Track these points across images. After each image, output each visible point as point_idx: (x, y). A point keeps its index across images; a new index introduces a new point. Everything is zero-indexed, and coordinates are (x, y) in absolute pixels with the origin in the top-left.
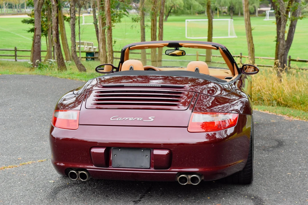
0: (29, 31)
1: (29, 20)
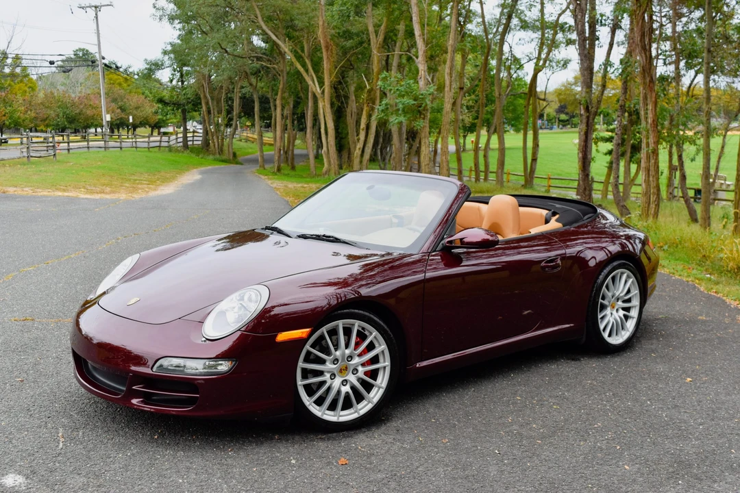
0: (606, 154)
1: (608, 137)
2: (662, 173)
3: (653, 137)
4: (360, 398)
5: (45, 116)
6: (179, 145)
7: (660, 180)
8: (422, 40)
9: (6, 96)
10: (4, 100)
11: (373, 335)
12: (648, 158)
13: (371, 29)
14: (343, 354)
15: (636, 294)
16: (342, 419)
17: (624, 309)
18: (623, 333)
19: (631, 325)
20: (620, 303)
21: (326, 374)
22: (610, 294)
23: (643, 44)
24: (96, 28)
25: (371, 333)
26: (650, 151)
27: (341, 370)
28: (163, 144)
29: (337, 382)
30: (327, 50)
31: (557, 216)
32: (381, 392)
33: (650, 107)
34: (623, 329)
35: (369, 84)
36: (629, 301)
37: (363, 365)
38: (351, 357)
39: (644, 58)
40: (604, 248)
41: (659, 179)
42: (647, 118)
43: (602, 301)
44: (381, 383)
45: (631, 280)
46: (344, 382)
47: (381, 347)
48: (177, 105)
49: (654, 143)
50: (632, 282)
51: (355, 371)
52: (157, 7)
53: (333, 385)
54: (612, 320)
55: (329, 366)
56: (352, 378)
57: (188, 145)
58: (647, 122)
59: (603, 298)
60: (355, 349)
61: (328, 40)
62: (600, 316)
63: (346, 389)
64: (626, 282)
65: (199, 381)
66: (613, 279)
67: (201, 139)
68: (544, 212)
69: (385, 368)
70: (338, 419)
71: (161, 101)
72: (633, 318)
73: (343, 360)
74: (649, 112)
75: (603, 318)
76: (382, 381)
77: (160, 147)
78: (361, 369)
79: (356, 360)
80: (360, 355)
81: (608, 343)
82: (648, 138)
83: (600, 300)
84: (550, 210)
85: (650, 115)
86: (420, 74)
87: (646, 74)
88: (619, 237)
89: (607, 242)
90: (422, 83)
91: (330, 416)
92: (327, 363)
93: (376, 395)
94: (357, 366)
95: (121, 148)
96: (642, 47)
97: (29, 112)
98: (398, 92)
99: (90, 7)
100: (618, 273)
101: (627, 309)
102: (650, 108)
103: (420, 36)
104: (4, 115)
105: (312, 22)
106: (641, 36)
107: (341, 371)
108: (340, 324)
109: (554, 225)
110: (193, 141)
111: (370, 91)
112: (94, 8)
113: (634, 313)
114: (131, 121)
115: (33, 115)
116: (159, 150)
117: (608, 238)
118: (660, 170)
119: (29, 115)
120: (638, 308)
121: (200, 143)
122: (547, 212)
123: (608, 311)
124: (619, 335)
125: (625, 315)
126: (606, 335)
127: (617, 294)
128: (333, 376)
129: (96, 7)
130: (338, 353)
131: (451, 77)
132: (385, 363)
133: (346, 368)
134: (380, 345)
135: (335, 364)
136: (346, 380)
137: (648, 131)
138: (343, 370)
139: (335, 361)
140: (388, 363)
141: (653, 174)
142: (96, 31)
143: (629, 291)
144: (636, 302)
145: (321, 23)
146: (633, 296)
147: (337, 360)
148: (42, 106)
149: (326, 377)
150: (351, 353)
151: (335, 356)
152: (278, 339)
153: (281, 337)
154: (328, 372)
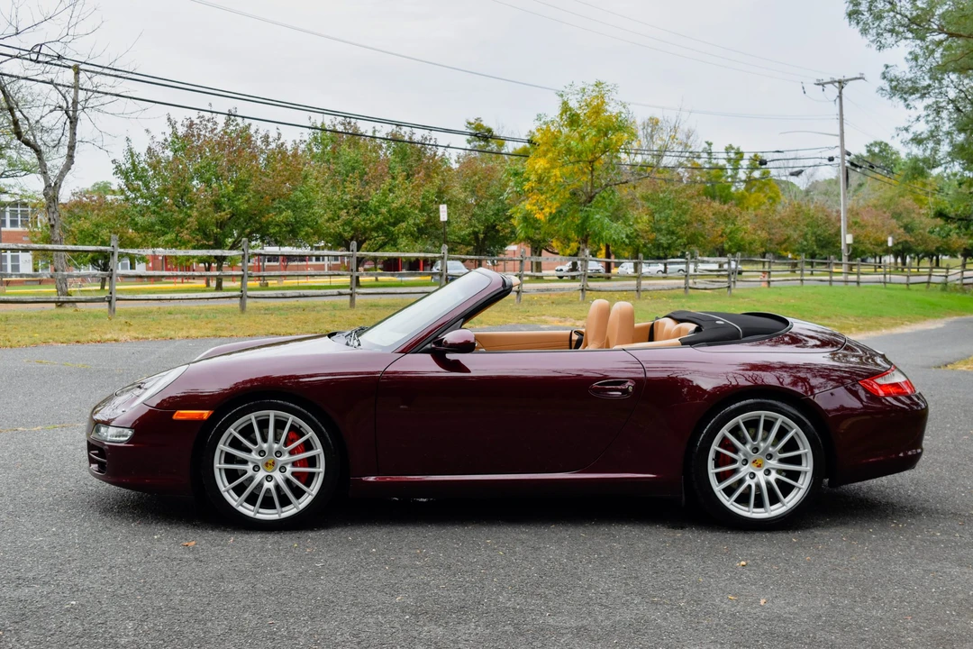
4: (285, 502)
5: (783, 238)
9: (729, 210)
10: (725, 215)
11: (310, 434)
14: (270, 448)
15: (805, 454)
16: (259, 516)
17: (780, 472)
18: (773, 505)
20: (773, 462)
21: (249, 463)
24: (838, 112)
25: (307, 432)
28: (934, 279)
29: (260, 475)
32: (310, 499)
37: (294, 464)
38: (279, 453)
43: (722, 451)
44: (312, 491)
45: (794, 431)
46: (269, 478)
47: (318, 449)
48: (966, 221)
50: (797, 435)
51: (283, 469)
53: (255, 477)
55: (254, 456)
56: (278, 476)
60: (286, 444)
62: (713, 471)
63: (269, 485)
65: (106, 447)
69: (318, 473)
70: (256, 515)
71: (940, 214)
72: (799, 488)
73: (270, 455)
76: (314, 488)
77: (928, 283)
78: (289, 469)
79: (286, 458)
80: (292, 453)
83: (715, 448)
91: (248, 511)
92: (253, 453)
93: (304, 502)
94: (287, 464)
95: (858, 283)
97: (759, 232)
99: (832, 82)
100: (760, 416)
101: (790, 474)
104: (721, 236)
107: (267, 464)
108: (273, 415)
112: (837, 84)
113: (803, 482)
114: (890, 244)
115: (764, 235)
116: (928, 287)
119: (759, 235)
120: (810, 477)
124: (763, 508)
125: (781, 483)
126: (728, 500)
128: (256, 468)
129: (840, 82)
130: (265, 446)
132: (321, 469)
133: (273, 463)
134: (317, 446)
135: (261, 456)
136: (271, 477)
138: (270, 465)
139: (261, 452)
142: (838, 117)
146: (799, 455)
147: (263, 452)
148: (779, 224)
149: (249, 467)
150: (280, 448)
151: (261, 447)
152: (175, 417)
153: (179, 414)
154: (253, 462)
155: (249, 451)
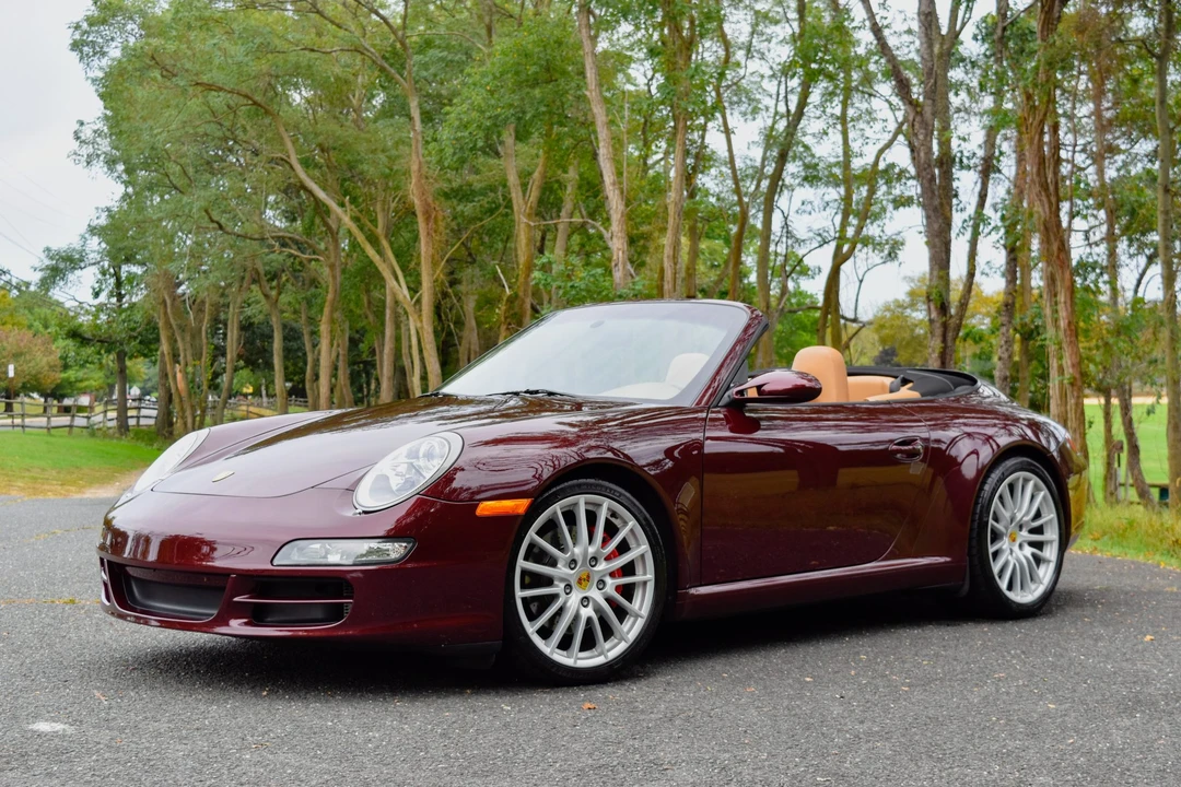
2: (1091, 423)
3: (1071, 355)
4: (608, 632)
6: (110, 424)
7: (1088, 437)
8: (617, 192)
11: (630, 526)
12: (1063, 396)
13: (513, 179)
14: (584, 555)
15: (1051, 520)
16: (579, 664)
17: (1032, 544)
18: (1033, 586)
19: (1046, 574)
20: (1024, 533)
21: (556, 583)
22: (1006, 514)
23: (1043, 180)
25: (625, 523)
26: (1066, 382)
27: (580, 579)
28: (78, 421)
29: (574, 600)
30: (427, 220)
31: (910, 385)
32: (640, 623)
33: (1061, 298)
34: (1032, 580)
35: (510, 288)
36: (1039, 530)
37: (612, 575)
38: (595, 559)
39: (1047, 206)
40: (990, 437)
41: (1085, 434)
42: (1056, 320)
43: (995, 524)
44: (640, 609)
45: (1042, 494)
46: (585, 601)
47: (641, 548)
48: (107, 343)
49: (1073, 366)
50: (1044, 497)
51: (601, 583)
52: (83, 138)
53: (568, 604)
54: (1012, 561)
55: (562, 570)
56: (596, 595)
57: (128, 426)
58: (1057, 327)
59: (996, 519)
60: (603, 546)
61: (430, 200)
62: (991, 550)
63: (587, 612)
64: (1033, 497)
65: (354, 575)
66: (1011, 487)
67: (154, 413)
68: (888, 381)
69: (645, 583)
70: (575, 662)
71: (75, 334)
72: (1049, 561)
73: (583, 564)
74: (1061, 307)
75: (996, 554)
76: (642, 604)
77: (71, 426)
78: (609, 580)
79: (602, 566)
80: (608, 559)
81: (1008, 599)
82: (1061, 358)
83: (991, 521)
84: (896, 377)
85: (1063, 313)
86: (615, 258)
87: (1052, 238)
88: (1017, 420)
89: (995, 425)
90: (618, 275)
91: (562, 657)
92: (559, 566)
93: (631, 630)
94: (604, 576)
96: (1042, 186)
98: (573, 292)
100: (1018, 479)
101: (1039, 545)
102: (1063, 300)
103: (614, 184)
105: (395, 168)
106: (1040, 164)
107: (580, 581)
108: (581, 502)
109: (906, 393)
110: (138, 417)
111: (511, 300)
113: (1050, 553)
114: (11, 374)
116: (70, 433)
117: (998, 419)
118: (1087, 419)
120: (1056, 545)
121: (152, 422)
122: (893, 379)
123: (1004, 544)
124: (1027, 590)
125: (1034, 555)
126: (1003, 585)
127: (1019, 516)
128: (568, 588)
130: (577, 550)
131: (675, 264)
132: (646, 575)
133: (588, 577)
134: (639, 545)
135: (572, 569)
136: (586, 598)
137: (1060, 344)
138: (583, 581)
139: (573, 563)
140: (650, 576)
141: (1074, 425)
143: (1038, 515)
144: (1052, 534)
145: (415, 167)
146: (1046, 523)
147: (574, 561)
149: (559, 588)
150: (597, 552)
151: (573, 554)
152: (479, 512)
153: (483, 509)
154: (562, 580)
155: (553, 563)
